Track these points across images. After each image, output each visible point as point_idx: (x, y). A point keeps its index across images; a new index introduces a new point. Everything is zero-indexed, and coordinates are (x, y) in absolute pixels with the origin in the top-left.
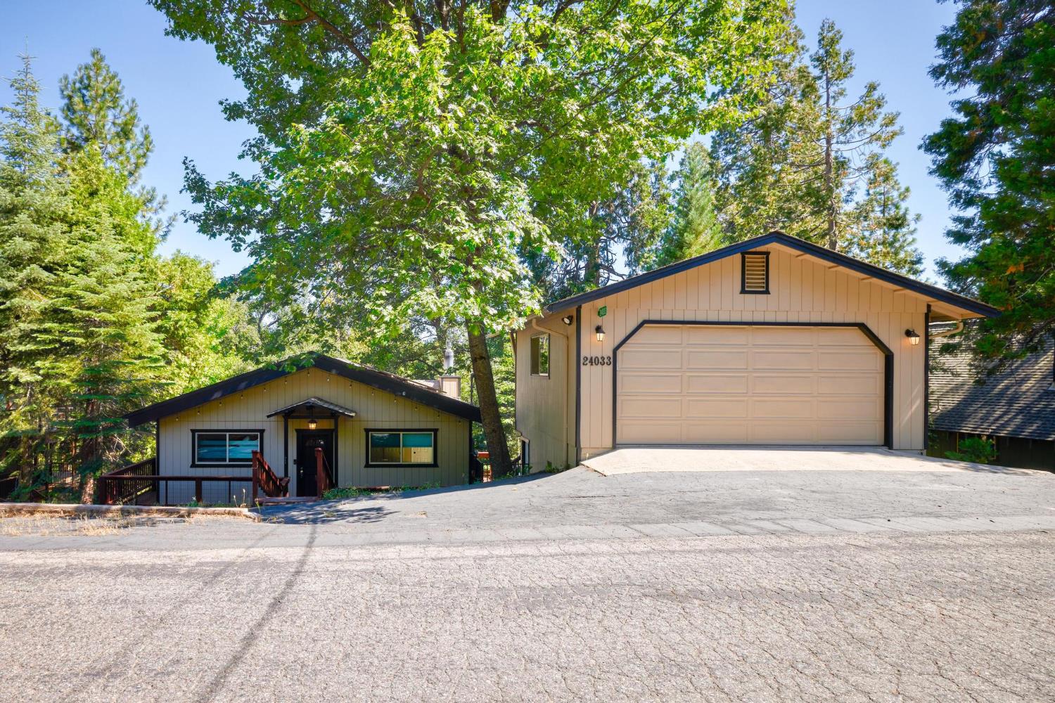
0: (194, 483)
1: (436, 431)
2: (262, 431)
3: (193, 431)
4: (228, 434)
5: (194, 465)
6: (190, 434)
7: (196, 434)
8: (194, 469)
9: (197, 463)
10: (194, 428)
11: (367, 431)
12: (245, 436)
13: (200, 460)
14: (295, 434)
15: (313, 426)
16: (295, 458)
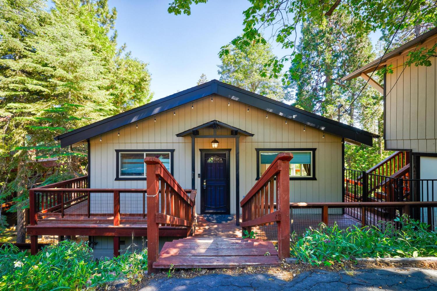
0: (112, 195)
1: (314, 150)
2: (172, 151)
3: (117, 151)
4: (145, 153)
5: (117, 179)
6: (115, 153)
7: (120, 153)
8: (118, 182)
9: (120, 177)
10: (118, 149)
11: (258, 150)
12: (160, 155)
13: (123, 174)
14: (199, 153)
15: (215, 146)
16: (200, 173)
